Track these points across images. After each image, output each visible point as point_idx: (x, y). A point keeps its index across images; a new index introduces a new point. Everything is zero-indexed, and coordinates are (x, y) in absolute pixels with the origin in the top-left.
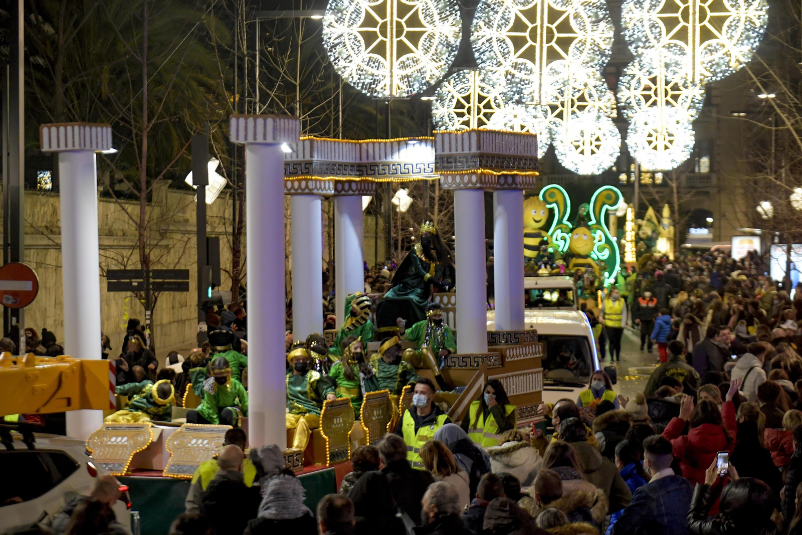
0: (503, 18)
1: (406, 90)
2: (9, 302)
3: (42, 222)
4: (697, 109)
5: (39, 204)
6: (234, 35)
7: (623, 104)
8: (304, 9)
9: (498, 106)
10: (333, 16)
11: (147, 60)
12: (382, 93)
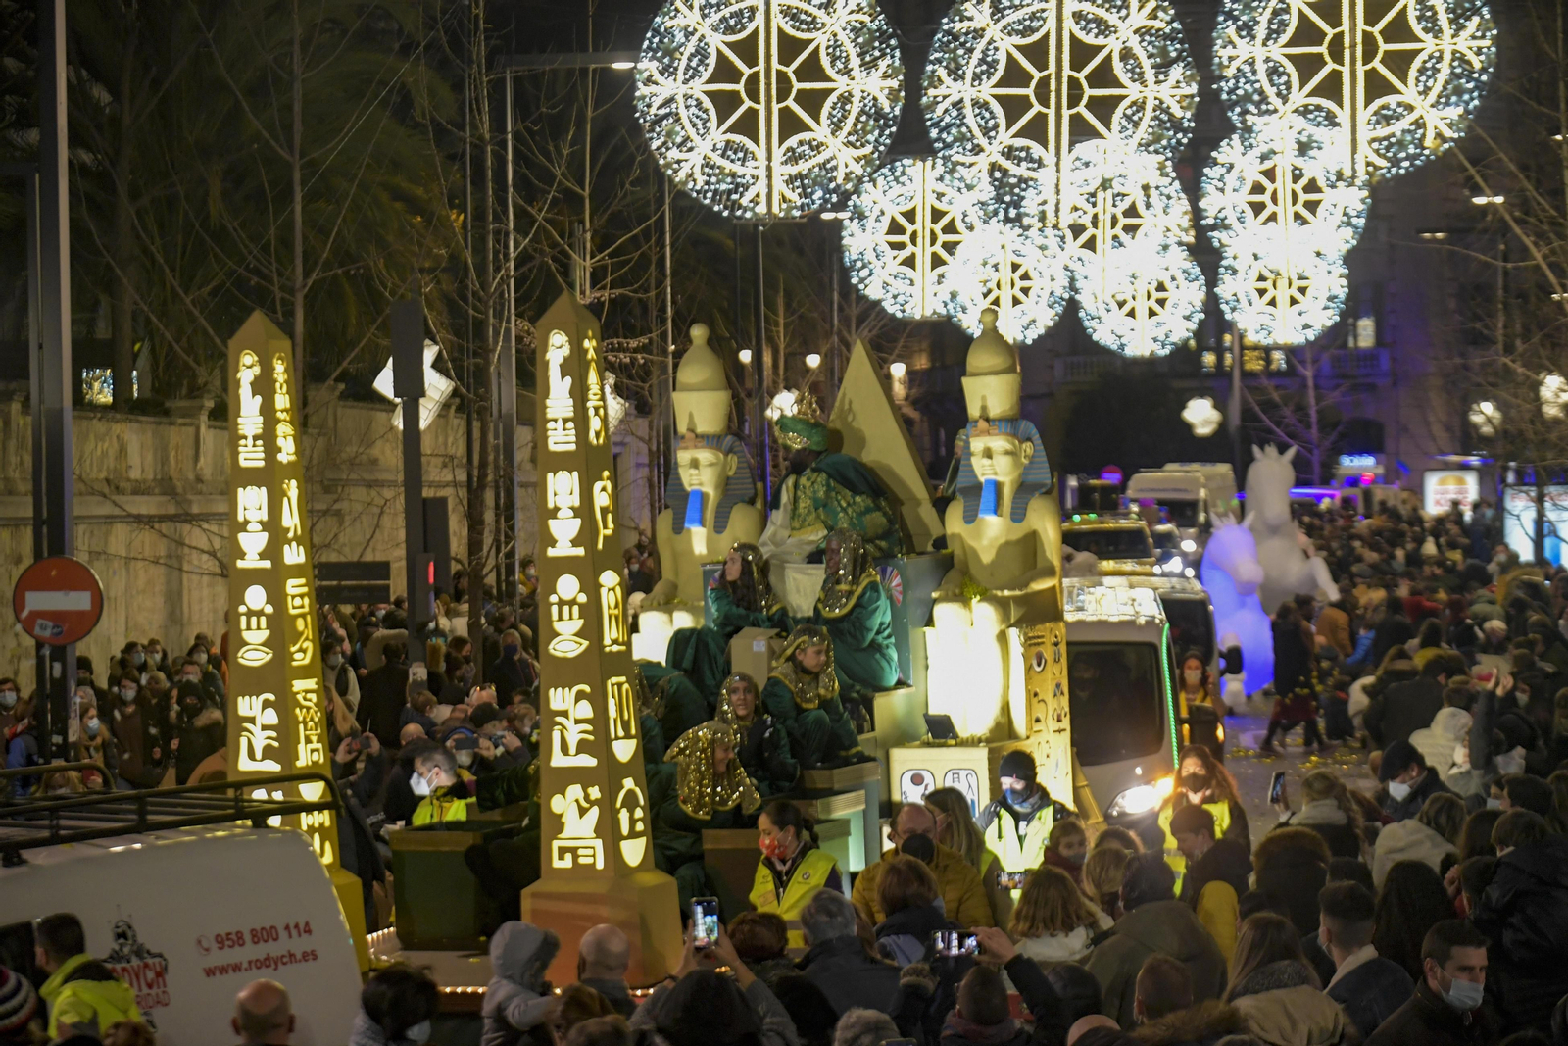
0: (982, 61)
1: (799, 204)
2: (47, 634)
3: (100, 470)
4: (1355, 227)
5: (92, 437)
6: (463, 102)
7: (1211, 221)
8: (596, 49)
9: (971, 228)
10: (655, 63)
11: (301, 157)
12: (752, 209)
